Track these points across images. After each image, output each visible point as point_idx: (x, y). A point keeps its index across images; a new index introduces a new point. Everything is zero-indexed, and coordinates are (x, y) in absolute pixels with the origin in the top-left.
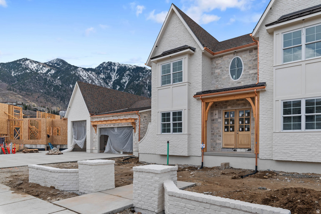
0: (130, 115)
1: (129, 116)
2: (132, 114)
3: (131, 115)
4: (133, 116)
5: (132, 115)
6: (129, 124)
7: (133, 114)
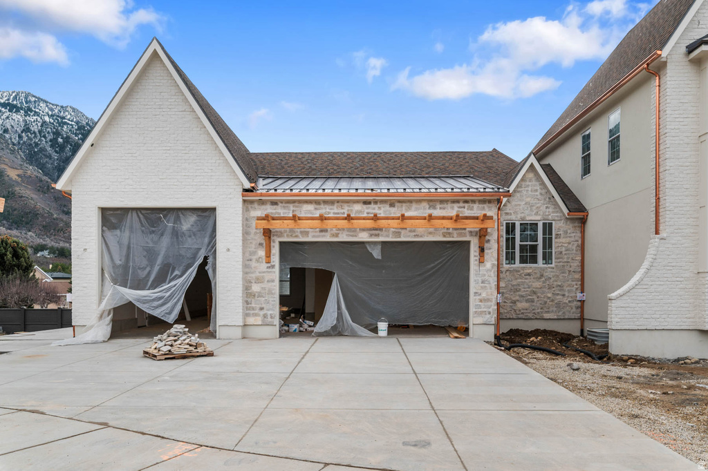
0: (456, 206)
1: (450, 205)
2: (466, 202)
3: (461, 204)
4: (472, 209)
5: (466, 205)
6: (449, 233)
7: (474, 202)
